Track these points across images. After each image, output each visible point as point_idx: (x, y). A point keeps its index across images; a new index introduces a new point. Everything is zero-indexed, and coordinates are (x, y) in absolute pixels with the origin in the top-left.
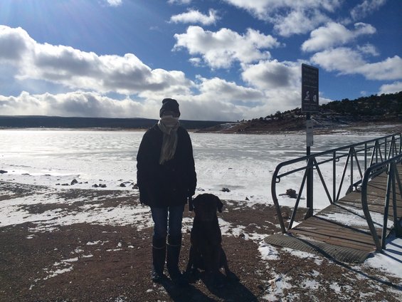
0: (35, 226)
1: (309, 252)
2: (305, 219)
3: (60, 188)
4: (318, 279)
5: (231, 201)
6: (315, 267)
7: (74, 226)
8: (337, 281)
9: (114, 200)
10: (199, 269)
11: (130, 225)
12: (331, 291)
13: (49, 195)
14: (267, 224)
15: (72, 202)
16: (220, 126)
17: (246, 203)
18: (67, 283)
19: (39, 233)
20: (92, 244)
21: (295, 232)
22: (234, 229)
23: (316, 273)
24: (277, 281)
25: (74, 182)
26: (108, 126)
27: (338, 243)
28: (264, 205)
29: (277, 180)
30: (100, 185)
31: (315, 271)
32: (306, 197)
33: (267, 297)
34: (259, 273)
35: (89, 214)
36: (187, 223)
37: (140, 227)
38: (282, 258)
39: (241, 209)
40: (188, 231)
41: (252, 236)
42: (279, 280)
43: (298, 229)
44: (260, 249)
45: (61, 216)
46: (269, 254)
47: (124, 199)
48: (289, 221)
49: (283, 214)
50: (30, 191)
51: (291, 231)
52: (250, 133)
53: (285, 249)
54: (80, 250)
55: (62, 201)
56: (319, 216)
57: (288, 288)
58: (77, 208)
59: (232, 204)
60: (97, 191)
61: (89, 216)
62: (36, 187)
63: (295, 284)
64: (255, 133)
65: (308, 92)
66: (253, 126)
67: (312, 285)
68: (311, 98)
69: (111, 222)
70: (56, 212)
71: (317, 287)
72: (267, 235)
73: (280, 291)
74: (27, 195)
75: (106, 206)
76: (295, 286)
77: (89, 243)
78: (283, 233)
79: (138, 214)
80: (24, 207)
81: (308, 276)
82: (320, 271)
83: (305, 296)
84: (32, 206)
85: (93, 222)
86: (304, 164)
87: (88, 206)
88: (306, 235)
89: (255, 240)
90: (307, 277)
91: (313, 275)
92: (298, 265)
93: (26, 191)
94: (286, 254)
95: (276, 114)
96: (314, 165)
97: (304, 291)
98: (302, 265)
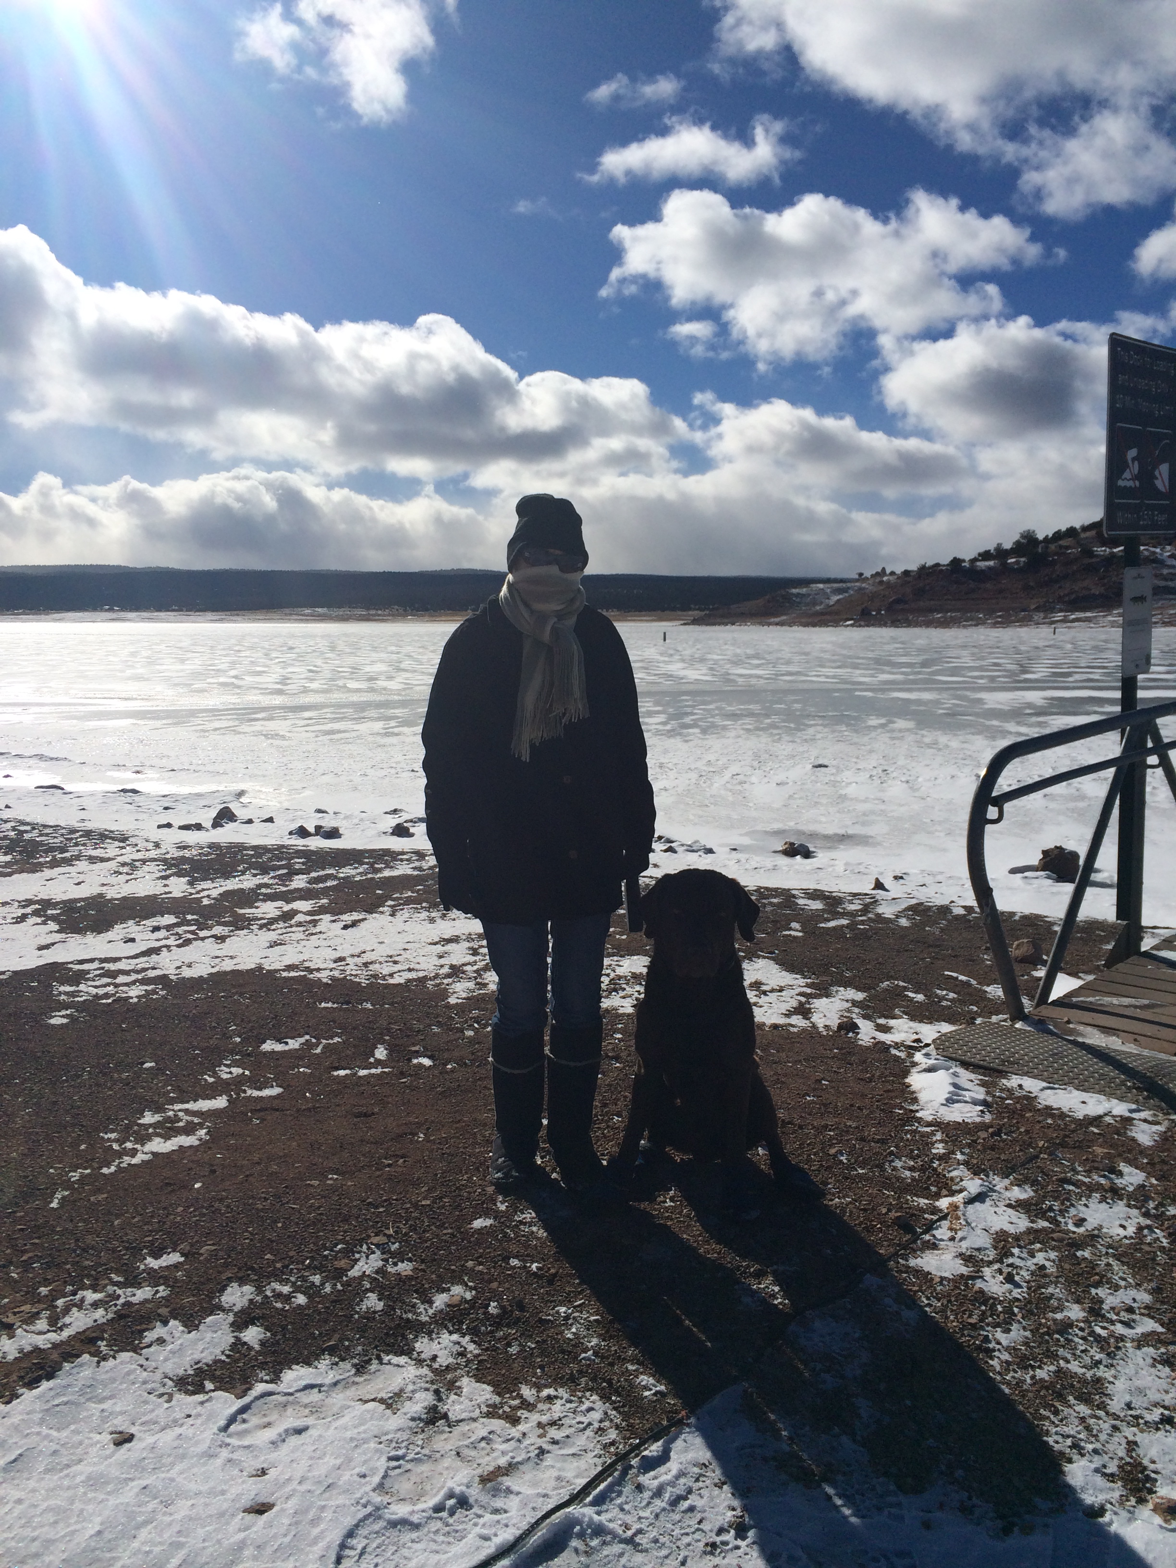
0: (79, 977)
1: (1110, 1095)
2: (1108, 965)
3: (171, 839)
4: (1138, 1198)
5: (815, 895)
6: (1131, 1152)
7: (218, 979)
9: (368, 885)
10: (670, 1151)
11: (423, 980)
13: (132, 866)
14: (953, 984)
15: (215, 893)
16: (788, 598)
17: (876, 903)
18: (187, 1186)
19: (92, 1006)
20: (279, 1047)
21: (1064, 1014)
22: (821, 1004)
23: (1132, 1178)
24: (971, 1201)
25: (225, 816)
26: (351, 603)
28: (944, 910)
29: (992, 812)
30: (318, 828)
31: (1124, 1167)
32: (1114, 880)
33: (929, 1263)
34: (903, 1170)
35: (272, 936)
37: (460, 990)
38: (999, 1115)
39: (852, 926)
41: (886, 1029)
42: (980, 1198)
44: (916, 1080)
45: (171, 942)
46: (950, 1101)
47: (404, 882)
48: (1041, 973)
49: (1017, 948)
50: (63, 850)
51: (1045, 1011)
52: (909, 624)
53: (1013, 1082)
54: (237, 1071)
55: (178, 887)
56: (1154, 952)
57: (1011, 1229)
58: (231, 914)
59: (817, 905)
60: (306, 854)
61: (274, 944)
62: (88, 834)
63: (1044, 1217)
64: (928, 624)
66: (919, 592)
67: (1111, 1220)
68: (1146, 477)
69: (352, 968)
70: (156, 929)
71: (1131, 1230)
72: (946, 1028)
73: (979, 1240)
74: (54, 864)
75: (335, 910)
76: (1043, 1224)
77: (268, 1046)
78: (1014, 1019)
79: (455, 940)
80: (43, 908)
81: (1099, 1187)
82: (1149, 1169)
83: (1078, 1261)
84: (69, 906)
85: (290, 968)
87: (269, 909)
88: (1106, 1030)
89: (897, 1045)
90: (1092, 1188)
91: (1119, 1182)
92: (1063, 1145)
93: (51, 849)
94: (1019, 1099)
95: (1017, 543)
96: (1151, 752)
97: (1077, 1244)
98: (1079, 1146)
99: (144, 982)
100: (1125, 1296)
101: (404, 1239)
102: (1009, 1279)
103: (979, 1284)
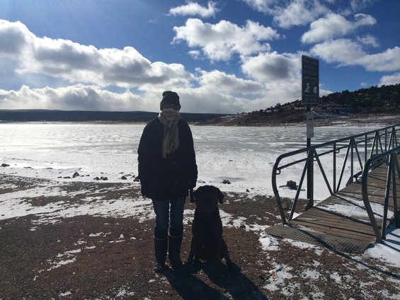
0: (38, 218)
1: (309, 243)
2: (306, 210)
3: (62, 181)
4: (319, 269)
5: (232, 193)
6: (316, 257)
7: (76, 218)
8: (337, 271)
9: (116, 192)
10: (200, 260)
11: (132, 217)
12: (331, 281)
13: (51, 188)
14: (268, 215)
15: (74, 195)
16: (220, 119)
17: (247, 195)
18: (71, 273)
19: (42, 226)
20: (94, 235)
21: (296, 223)
22: (235, 221)
23: (317, 264)
24: (277, 271)
25: (76, 175)
26: (108, 120)
27: (339, 234)
28: (264, 197)
29: (278, 172)
30: (102, 177)
31: (314, 261)
32: (306, 189)
33: (268, 287)
34: (260, 263)
35: (91, 206)
36: (189, 215)
37: (142, 219)
38: (282, 248)
39: (242, 201)
40: (189, 223)
41: (252, 227)
42: (280, 270)
43: (299, 221)
44: (261, 240)
45: (63, 208)
46: (270, 245)
47: (125, 191)
48: (290, 212)
49: (284, 206)
50: (32, 184)
51: (291, 222)
52: (250, 126)
53: (285, 240)
54: (83, 242)
55: (64, 193)
56: (319, 207)
57: (288, 278)
58: (79, 200)
59: (232, 196)
60: (98, 184)
61: (91, 208)
62: (39, 180)
63: (296, 274)
64: (255, 126)
65: (308, 84)
66: (253, 118)
67: (313, 275)
68: (311, 90)
69: (113, 214)
70: (59, 205)
71: (318, 277)
72: (267, 226)
73: (280, 281)
74: (29, 188)
75: (107, 199)
77: (91, 235)
78: (284, 224)
79: (140, 206)
80: (27, 200)
82: (321, 261)
83: (305, 286)
84: (34, 199)
85: (96, 214)
86: (304, 155)
87: (89, 199)
88: (307, 226)
89: (255, 231)
90: (307, 267)
91: (314, 265)
92: (299, 256)
93: (29, 184)
94: (287, 244)
95: (276, 106)
96: (314, 157)
97: (305, 281)
98: (303, 256)
99: (56, 219)
100: (318, 294)
101: (131, 286)
102: (289, 291)
103: (282, 292)
